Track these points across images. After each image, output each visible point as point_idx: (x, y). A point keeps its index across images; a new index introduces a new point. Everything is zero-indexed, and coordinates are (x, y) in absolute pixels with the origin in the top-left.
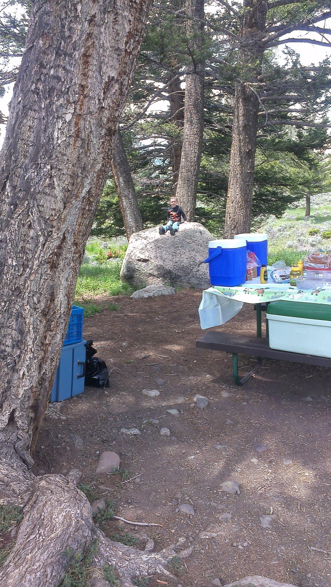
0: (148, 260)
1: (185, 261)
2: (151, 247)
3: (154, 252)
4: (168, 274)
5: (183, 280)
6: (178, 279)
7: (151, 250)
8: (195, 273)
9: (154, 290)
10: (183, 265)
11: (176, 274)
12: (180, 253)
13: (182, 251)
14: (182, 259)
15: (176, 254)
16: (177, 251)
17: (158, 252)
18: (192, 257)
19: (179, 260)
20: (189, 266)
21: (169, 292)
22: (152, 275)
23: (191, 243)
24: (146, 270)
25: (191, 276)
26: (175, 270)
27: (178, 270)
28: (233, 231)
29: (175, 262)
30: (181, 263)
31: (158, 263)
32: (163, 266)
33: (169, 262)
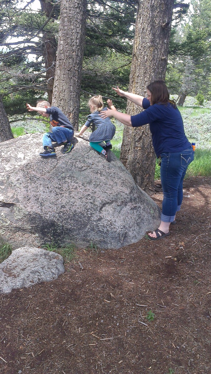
0: (12, 205)
1: (78, 203)
2: (18, 180)
3: (23, 189)
4: (50, 228)
5: (76, 236)
6: (68, 234)
7: (18, 185)
8: (95, 223)
9: (23, 269)
10: (75, 211)
11: (63, 226)
12: (68, 188)
13: (72, 184)
14: (73, 200)
15: (63, 190)
16: (62, 185)
17: (30, 187)
18: (89, 195)
19: (68, 202)
20: (85, 211)
21: (53, 273)
22: (22, 229)
23: (85, 170)
24: (9, 222)
25: (89, 228)
26: (61, 220)
27: (68, 219)
28: (137, 143)
29: (62, 207)
30: (71, 208)
31: (31, 210)
32: (39, 214)
33: (50, 207)
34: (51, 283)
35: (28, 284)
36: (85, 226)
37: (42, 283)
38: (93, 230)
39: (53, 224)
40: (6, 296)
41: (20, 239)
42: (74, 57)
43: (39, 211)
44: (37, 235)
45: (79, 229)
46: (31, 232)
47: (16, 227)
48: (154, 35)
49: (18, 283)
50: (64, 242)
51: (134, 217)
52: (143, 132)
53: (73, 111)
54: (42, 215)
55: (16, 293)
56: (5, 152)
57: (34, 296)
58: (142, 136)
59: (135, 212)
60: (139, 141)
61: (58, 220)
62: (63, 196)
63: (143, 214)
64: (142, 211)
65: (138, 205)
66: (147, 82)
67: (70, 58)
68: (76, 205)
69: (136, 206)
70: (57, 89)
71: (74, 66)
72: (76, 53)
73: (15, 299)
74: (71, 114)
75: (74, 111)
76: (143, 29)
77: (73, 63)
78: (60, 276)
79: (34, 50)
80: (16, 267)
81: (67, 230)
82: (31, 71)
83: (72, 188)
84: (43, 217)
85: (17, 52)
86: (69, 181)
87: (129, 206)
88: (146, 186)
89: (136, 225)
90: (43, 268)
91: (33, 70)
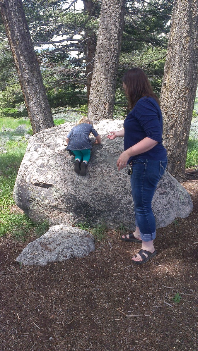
0: (51, 185)
1: (110, 186)
2: (57, 163)
3: (60, 172)
4: (83, 208)
5: (107, 218)
6: (99, 215)
7: (56, 168)
8: (125, 206)
9: (58, 245)
10: (107, 194)
11: (95, 207)
12: (101, 172)
13: (105, 168)
14: (105, 183)
15: (96, 174)
16: (96, 169)
17: (67, 170)
18: (120, 179)
19: (100, 185)
20: (116, 194)
21: (85, 250)
22: (58, 209)
23: (117, 155)
24: (47, 201)
25: (119, 211)
26: (94, 202)
27: (99, 201)
28: (169, 131)
29: (95, 189)
30: (103, 190)
31: (67, 191)
32: (74, 195)
33: (84, 189)
34: (83, 259)
35: (62, 259)
36: (116, 208)
37: (75, 258)
38: (123, 212)
39: (85, 205)
40: (42, 268)
41: (57, 217)
42: (112, 50)
43: (73, 192)
44: (71, 214)
45: (110, 211)
46: (66, 212)
47: (53, 206)
48: (190, 25)
49: (53, 257)
50: (95, 222)
51: (164, 202)
52: (176, 120)
53: (108, 101)
54: (76, 196)
55: (50, 265)
56: (46, 138)
57: (67, 270)
58: (174, 124)
59: (164, 197)
60: (171, 129)
61: (91, 201)
62: (96, 179)
63: (173, 200)
64: (171, 197)
65: (167, 191)
66: (181, 71)
67: (108, 51)
68: (108, 188)
69: (166, 192)
70: (95, 81)
71: (112, 59)
72: (114, 46)
73: (50, 271)
74: (107, 104)
75: (110, 102)
76: (179, 20)
77: (111, 55)
78: (91, 253)
79: (76, 47)
80: (52, 242)
81: (98, 211)
82: (73, 67)
83: (105, 172)
84: (77, 198)
85: (61, 50)
86: (102, 165)
87: (158, 191)
88: (176, 173)
89: (165, 210)
90: (75, 245)
91: (75, 66)
